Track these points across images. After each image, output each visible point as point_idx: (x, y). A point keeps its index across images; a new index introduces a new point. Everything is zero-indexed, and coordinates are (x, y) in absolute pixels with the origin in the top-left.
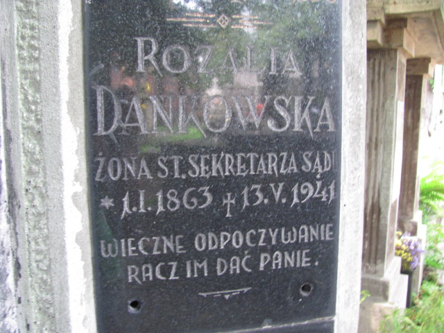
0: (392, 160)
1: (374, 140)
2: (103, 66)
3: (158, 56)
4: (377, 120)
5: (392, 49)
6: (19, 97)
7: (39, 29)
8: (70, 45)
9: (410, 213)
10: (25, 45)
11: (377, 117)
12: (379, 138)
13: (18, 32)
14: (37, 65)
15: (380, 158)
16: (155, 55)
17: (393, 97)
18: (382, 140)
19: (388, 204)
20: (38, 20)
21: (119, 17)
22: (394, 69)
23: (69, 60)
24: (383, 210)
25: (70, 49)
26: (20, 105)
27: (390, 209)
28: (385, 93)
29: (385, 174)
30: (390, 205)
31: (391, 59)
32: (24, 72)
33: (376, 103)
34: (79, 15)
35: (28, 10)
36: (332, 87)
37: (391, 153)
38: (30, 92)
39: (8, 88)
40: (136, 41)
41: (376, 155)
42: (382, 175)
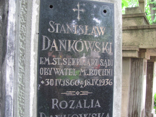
0: (142, 96)
1: (135, 89)
2: (42, 107)
3: (58, 104)
4: (137, 82)
5: (141, 58)
6: (18, 111)
7: (24, 94)
8: (33, 101)
9: (150, 110)
10: (21, 97)
11: (137, 81)
12: (137, 88)
13: (19, 93)
14: (23, 104)
15: (138, 95)
16: (57, 104)
17: (142, 75)
18: (138, 89)
19: (140, 111)
20: (25, 92)
21: (47, 93)
22: (142, 65)
23: (33, 105)
24: (138, 113)
25: (33, 102)
26: (18, 114)
27: (141, 113)
28: (139, 73)
29: (139, 101)
30: (141, 112)
31: (141, 62)
32: (20, 104)
33: (136, 76)
34: (36, 92)
35: (22, 88)
36: (110, 110)
37: (141, 94)
38: (21, 111)
39: (15, 108)
40: (52, 100)
41: (136, 94)
42: (138, 101)
